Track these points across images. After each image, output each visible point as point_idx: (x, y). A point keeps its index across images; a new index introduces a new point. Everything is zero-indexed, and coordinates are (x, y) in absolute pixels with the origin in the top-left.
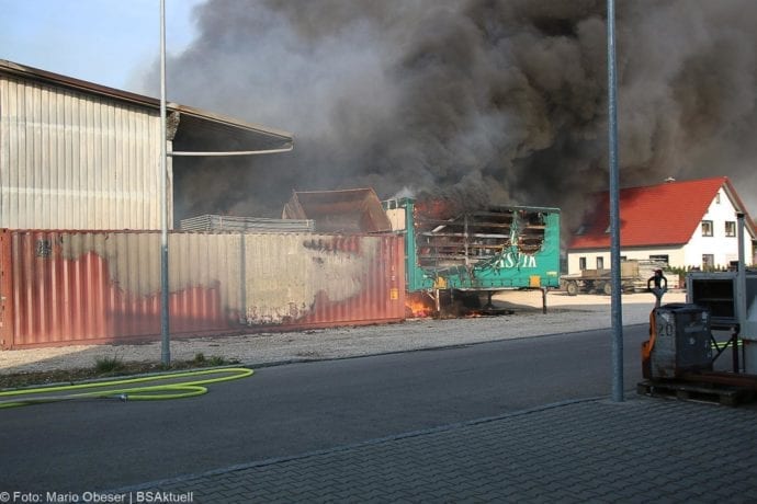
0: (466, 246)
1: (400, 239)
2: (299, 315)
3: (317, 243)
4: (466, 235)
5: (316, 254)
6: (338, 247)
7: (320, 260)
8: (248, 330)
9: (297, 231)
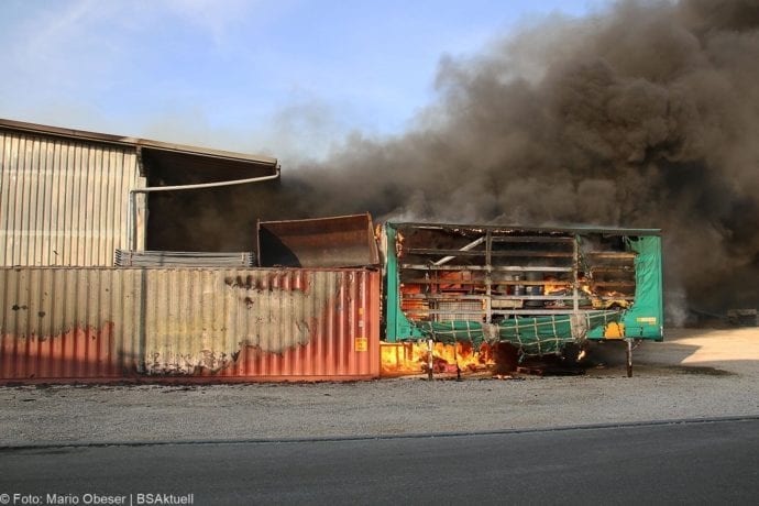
0: (488, 282)
1: (373, 274)
2: (216, 365)
3: (244, 281)
4: (489, 268)
5: (242, 292)
6: (276, 284)
7: (248, 300)
8: (146, 380)
9: (218, 266)
